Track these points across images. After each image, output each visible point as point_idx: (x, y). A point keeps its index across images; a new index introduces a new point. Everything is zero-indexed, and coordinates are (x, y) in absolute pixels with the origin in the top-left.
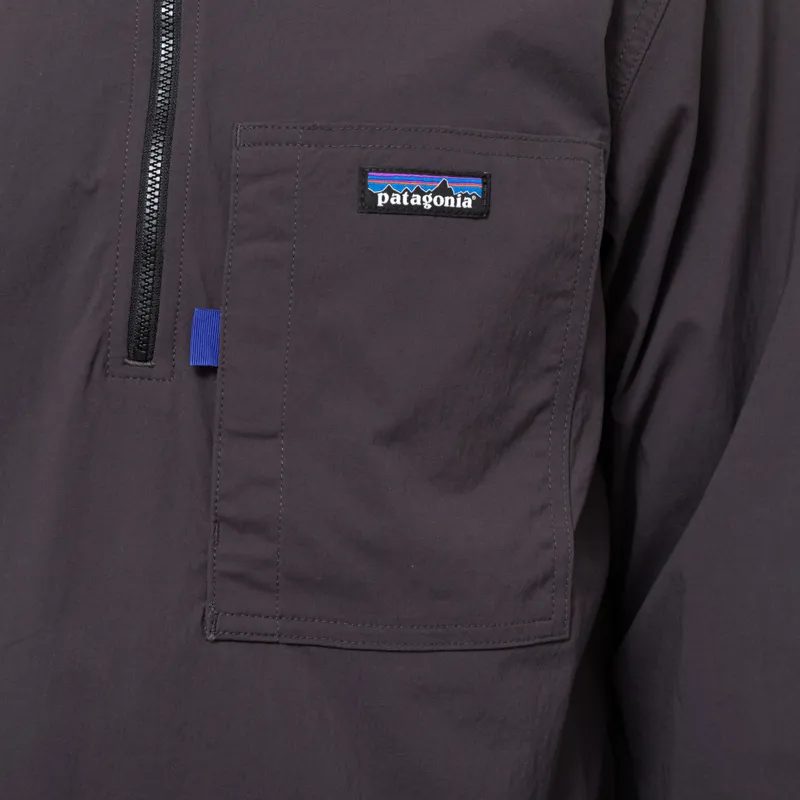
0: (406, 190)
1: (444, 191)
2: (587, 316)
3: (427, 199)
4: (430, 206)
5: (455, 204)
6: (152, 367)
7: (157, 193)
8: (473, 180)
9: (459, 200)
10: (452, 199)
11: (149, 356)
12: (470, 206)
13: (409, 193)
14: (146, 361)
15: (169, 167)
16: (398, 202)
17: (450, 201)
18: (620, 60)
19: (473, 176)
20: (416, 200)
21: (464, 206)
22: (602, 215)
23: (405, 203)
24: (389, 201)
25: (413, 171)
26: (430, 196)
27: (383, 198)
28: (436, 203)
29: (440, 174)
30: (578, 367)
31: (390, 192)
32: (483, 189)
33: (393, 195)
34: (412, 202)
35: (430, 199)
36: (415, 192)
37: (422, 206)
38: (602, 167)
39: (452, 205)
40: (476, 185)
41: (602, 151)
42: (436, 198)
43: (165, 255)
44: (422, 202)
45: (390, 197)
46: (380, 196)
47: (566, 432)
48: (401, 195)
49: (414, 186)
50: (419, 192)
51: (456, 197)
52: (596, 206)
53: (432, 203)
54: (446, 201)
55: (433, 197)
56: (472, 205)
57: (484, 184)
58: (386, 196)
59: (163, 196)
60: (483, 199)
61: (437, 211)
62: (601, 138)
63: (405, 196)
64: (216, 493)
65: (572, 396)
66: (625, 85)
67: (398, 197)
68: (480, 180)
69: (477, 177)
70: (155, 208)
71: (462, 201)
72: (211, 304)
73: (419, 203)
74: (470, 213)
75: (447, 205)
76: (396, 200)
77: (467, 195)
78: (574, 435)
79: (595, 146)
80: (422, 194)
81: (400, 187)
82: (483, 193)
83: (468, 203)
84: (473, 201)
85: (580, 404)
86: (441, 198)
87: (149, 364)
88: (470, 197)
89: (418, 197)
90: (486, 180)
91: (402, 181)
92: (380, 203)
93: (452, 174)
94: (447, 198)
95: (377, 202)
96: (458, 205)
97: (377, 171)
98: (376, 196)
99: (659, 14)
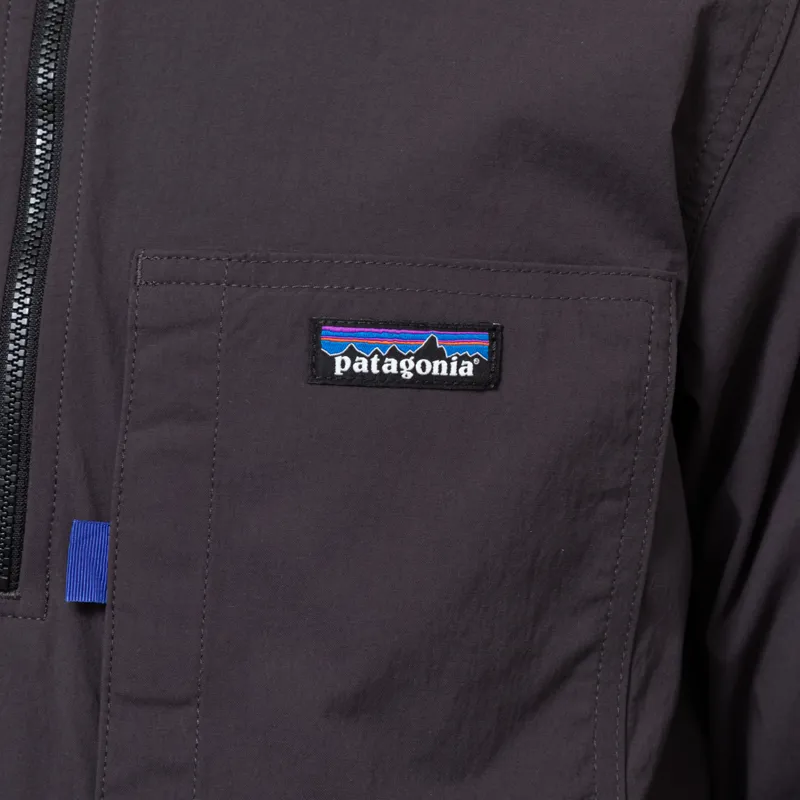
0: (376, 352)
1: (431, 352)
2: (650, 522)
3: (407, 364)
4: (410, 375)
5: (449, 371)
6: (18, 598)
7: (21, 352)
8: (476, 335)
9: (454, 365)
10: (444, 364)
11: (13, 584)
12: (470, 373)
13: (380, 356)
14: (9, 590)
15: (40, 312)
16: (365, 369)
17: (440, 366)
18: (703, 151)
19: (476, 330)
20: (391, 366)
21: (462, 372)
22: (671, 379)
23: (375, 370)
24: (351, 368)
25: (387, 325)
26: (410, 361)
27: (343, 364)
28: (419, 371)
29: (426, 327)
30: (639, 594)
31: (352, 354)
32: (490, 347)
33: (358, 358)
34: (385, 368)
35: (411, 365)
36: (389, 355)
37: (399, 375)
38: (673, 309)
39: (444, 372)
40: (480, 343)
41: (673, 285)
42: (420, 362)
43: (33, 441)
44: (399, 369)
45: (353, 362)
46: (338, 360)
47: (623, 687)
48: (369, 359)
49: (387, 346)
50: (394, 354)
51: (449, 361)
52: (663, 366)
53: (414, 371)
54: (435, 367)
55: (415, 361)
56: (473, 371)
57: (492, 340)
58: (347, 360)
59: (31, 358)
60: (490, 361)
61: (422, 382)
62: (673, 265)
63: (375, 360)
64: (103, 784)
65: (630, 635)
66: (712, 186)
67: (365, 362)
68: (485, 335)
69: (483, 331)
70: (19, 373)
71: (459, 366)
72: (98, 514)
73: (394, 370)
74: (470, 384)
75: (436, 372)
76: (361, 366)
77: (466, 358)
78: (633, 693)
79: (664, 279)
80: (399, 357)
81: (366, 348)
82: (491, 353)
83: (468, 370)
84: (475, 366)
85: (643, 645)
86: (428, 362)
87: (13, 594)
88: (471, 360)
89: (394, 362)
90: (496, 335)
91: (369, 338)
92: (338, 371)
93: (443, 327)
94: (437, 363)
95: (334, 371)
96: (453, 373)
97: (335, 324)
98: (333, 359)
99: (762, 84)
